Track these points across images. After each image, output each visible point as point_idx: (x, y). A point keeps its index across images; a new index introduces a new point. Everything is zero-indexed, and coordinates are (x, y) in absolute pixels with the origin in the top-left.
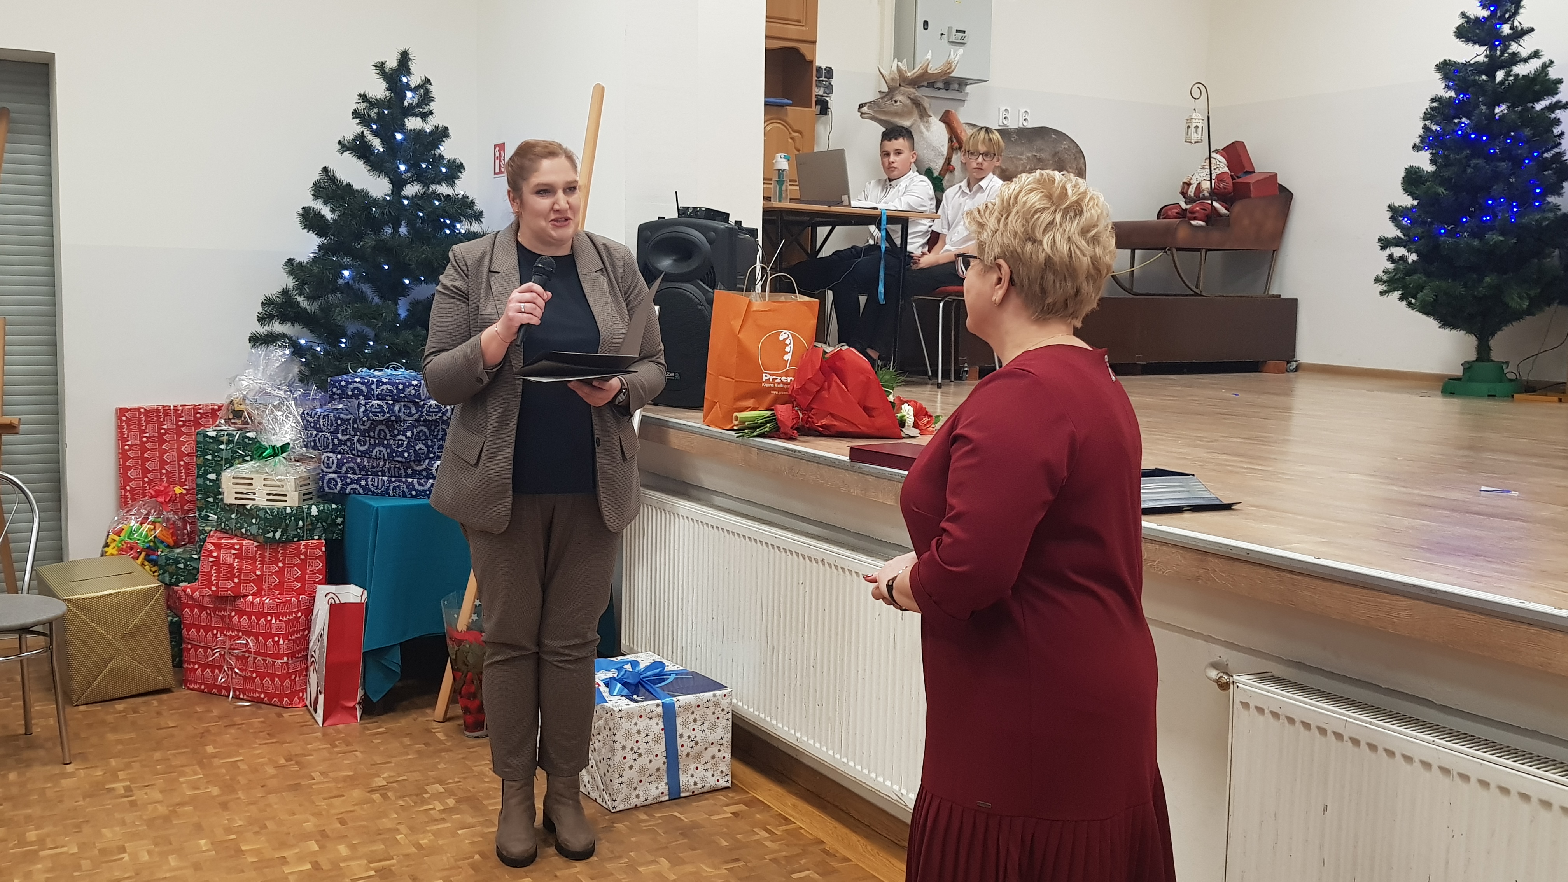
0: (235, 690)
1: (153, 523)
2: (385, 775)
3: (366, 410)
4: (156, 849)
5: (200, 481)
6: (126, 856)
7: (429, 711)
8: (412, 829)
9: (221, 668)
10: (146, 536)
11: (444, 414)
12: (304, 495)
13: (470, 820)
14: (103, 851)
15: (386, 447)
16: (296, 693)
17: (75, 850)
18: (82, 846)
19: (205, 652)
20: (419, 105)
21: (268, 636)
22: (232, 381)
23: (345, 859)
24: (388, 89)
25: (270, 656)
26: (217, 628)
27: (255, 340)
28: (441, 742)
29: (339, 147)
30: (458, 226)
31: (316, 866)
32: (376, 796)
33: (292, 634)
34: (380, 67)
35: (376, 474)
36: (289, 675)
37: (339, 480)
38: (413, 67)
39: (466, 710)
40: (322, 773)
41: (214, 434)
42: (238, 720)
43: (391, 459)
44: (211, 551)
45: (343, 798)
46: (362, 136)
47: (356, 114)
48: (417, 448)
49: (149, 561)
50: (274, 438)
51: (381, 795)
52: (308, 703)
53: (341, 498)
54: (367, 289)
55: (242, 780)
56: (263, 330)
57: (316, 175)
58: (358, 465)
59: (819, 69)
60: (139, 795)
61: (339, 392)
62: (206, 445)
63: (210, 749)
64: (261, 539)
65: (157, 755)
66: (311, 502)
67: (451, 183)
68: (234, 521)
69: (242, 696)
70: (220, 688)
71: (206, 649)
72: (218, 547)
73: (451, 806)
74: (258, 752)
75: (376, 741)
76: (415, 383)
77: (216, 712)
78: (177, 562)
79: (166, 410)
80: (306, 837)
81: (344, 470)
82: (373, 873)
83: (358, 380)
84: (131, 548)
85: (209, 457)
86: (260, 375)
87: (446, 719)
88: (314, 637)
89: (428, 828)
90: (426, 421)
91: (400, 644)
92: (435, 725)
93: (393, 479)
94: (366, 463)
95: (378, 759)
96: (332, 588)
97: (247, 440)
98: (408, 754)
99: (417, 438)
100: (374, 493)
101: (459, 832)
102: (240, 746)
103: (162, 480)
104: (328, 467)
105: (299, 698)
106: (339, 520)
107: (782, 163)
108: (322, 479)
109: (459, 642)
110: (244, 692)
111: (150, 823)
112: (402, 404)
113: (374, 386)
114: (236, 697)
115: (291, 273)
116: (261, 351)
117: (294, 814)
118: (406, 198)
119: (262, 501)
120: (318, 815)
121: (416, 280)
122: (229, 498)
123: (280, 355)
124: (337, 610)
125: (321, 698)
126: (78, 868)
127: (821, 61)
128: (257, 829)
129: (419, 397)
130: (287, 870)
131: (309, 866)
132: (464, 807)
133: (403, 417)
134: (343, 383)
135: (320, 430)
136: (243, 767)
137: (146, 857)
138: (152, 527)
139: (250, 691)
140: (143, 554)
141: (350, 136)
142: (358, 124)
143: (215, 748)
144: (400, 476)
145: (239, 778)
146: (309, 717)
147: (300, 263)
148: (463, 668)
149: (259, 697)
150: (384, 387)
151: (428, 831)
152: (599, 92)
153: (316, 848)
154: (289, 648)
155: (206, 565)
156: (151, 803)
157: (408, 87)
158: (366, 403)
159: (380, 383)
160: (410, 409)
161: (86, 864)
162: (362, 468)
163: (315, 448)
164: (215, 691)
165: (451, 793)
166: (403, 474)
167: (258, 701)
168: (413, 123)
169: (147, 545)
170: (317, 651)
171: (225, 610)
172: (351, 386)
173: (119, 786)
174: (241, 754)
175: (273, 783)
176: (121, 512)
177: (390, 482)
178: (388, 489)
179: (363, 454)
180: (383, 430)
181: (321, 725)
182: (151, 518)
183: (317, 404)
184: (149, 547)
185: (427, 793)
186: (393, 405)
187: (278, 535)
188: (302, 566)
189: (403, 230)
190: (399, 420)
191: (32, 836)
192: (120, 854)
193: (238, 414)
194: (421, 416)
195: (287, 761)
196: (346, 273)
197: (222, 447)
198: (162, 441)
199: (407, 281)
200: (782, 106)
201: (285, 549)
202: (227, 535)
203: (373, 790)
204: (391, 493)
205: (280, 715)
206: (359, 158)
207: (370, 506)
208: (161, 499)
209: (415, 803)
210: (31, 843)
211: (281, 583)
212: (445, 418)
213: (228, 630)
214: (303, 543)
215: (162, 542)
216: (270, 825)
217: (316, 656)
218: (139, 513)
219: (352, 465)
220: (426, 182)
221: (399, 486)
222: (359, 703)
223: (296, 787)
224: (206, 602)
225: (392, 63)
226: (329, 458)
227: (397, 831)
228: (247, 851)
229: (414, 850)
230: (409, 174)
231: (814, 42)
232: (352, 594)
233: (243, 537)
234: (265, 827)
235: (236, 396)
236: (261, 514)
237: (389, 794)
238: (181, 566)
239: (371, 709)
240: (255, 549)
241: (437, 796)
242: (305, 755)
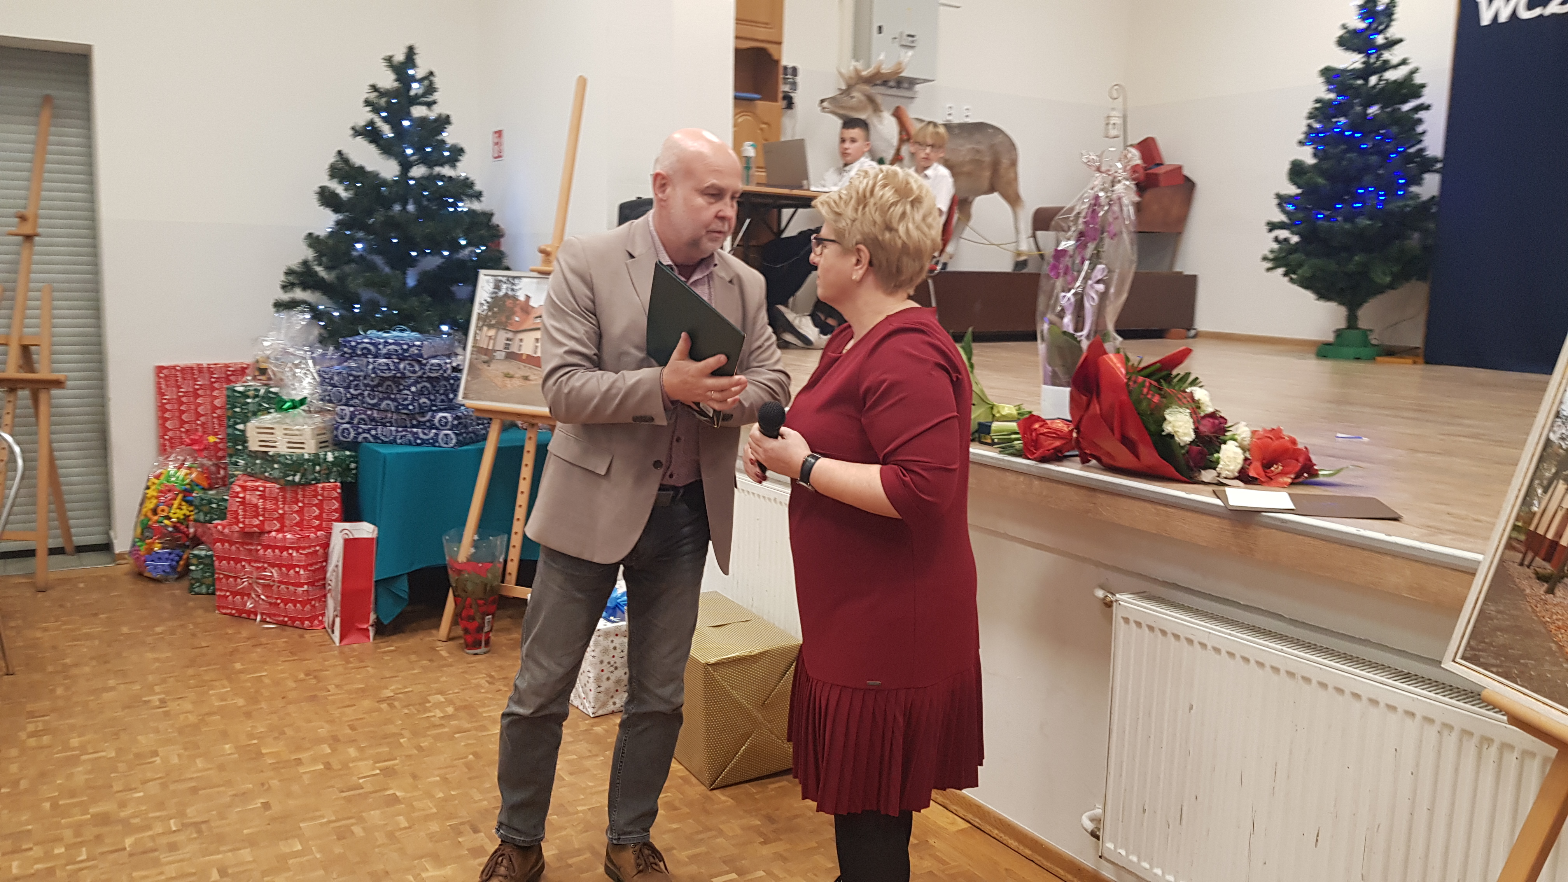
0: (262, 614)
1: (189, 468)
2: (392, 688)
3: (374, 368)
4: (186, 753)
5: (230, 431)
6: (158, 760)
7: (434, 632)
8: (415, 734)
9: (249, 595)
10: (183, 480)
11: (445, 371)
12: (321, 443)
13: (467, 725)
14: (138, 756)
15: (394, 400)
16: (316, 617)
17: (113, 754)
18: (119, 751)
19: (235, 581)
20: (424, 95)
21: (290, 567)
22: (256, 341)
23: (354, 760)
24: (397, 80)
25: (293, 584)
26: (244, 560)
27: (279, 306)
28: (444, 659)
29: (351, 132)
30: (460, 204)
31: (328, 767)
32: (384, 706)
33: (311, 565)
34: (389, 60)
35: (384, 425)
36: (309, 601)
37: (351, 430)
38: (418, 60)
39: (466, 631)
40: (337, 686)
41: (241, 389)
42: (264, 640)
43: (397, 410)
44: (238, 493)
45: (354, 708)
46: (371, 123)
47: (368, 103)
48: (421, 401)
49: (187, 502)
50: (293, 392)
51: (388, 704)
52: (326, 625)
53: (354, 445)
54: (379, 260)
55: (266, 693)
56: (286, 297)
57: (332, 159)
58: (369, 416)
59: (785, 68)
60: (172, 706)
61: (350, 351)
62: (235, 399)
63: (238, 666)
64: (282, 482)
65: (190, 671)
66: (326, 449)
67: (454, 166)
68: (258, 466)
69: (268, 620)
70: (249, 612)
71: (236, 578)
72: (244, 488)
73: (450, 713)
74: (280, 668)
75: (386, 658)
76: (418, 343)
77: (245, 634)
78: (210, 502)
79: (200, 368)
80: (320, 741)
81: (356, 421)
82: (378, 771)
83: (366, 340)
84: (169, 491)
85: (238, 410)
86: (282, 337)
87: (449, 639)
88: (331, 568)
89: (429, 733)
90: (429, 377)
91: (408, 574)
92: (439, 643)
93: (400, 429)
94: (375, 415)
95: (387, 674)
96: (347, 525)
97: (271, 395)
98: (414, 669)
99: (420, 393)
100: (383, 442)
101: (456, 736)
102: (265, 663)
103: (197, 430)
104: (342, 418)
105: (320, 621)
106: (353, 465)
107: (750, 151)
108: (337, 429)
109: (459, 572)
110: (269, 615)
111: (181, 731)
112: (407, 362)
113: (381, 347)
114: (263, 621)
115: (310, 246)
116: (283, 315)
117: (310, 721)
118: (412, 179)
119: (282, 448)
120: (332, 722)
121: (422, 253)
122: (254, 445)
123: (303, 318)
124: (350, 544)
125: (338, 620)
126: (115, 770)
127: (787, 61)
128: (276, 735)
129: (421, 356)
130: (302, 770)
131: (322, 767)
132: (462, 714)
133: (408, 374)
134: (353, 344)
135: (334, 386)
136: (267, 681)
137: (175, 760)
138: (188, 471)
139: (275, 615)
140: (180, 496)
141: (362, 123)
142: (370, 111)
143: (242, 665)
144: (406, 427)
145: (263, 691)
146: (328, 637)
147: (318, 236)
148: (463, 594)
149: (283, 621)
150: (390, 347)
151: (429, 736)
152: (582, 83)
153: (329, 751)
154: (308, 578)
155: (233, 505)
156: (183, 713)
157: (413, 79)
158: (375, 362)
159: (386, 343)
160: (412, 366)
161: (122, 767)
162: (373, 420)
163: (330, 401)
164: (244, 615)
165: (451, 702)
166: (409, 425)
167: (283, 624)
168: (418, 111)
169: (183, 487)
170: (334, 580)
171: (251, 544)
172: (360, 346)
173: (155, 699)
174: (265, 670)
175: (292, 695)
176: (161, 458)
177: (397, 431)
178: (395, 437)
179: (373, 407)
180: (390, 386)
181: (338, 644)
182: (187, 464)
183: (334, 362)
184: (186, 490)
185: (429, 702)
186: (399, 363)
187: (297, 478)
188: (320, 506)
189: (411, 207)
190: (404, 377)
191: (75, 742)
192: (152, 757)
193: (263, 371)
194: (424, 373)
195: (307, 675)
196: (359, 246)
197: (249, 400)
198: (197, 396)
199: (414, 254)
200: (752, 100)
201: (304, 490)
202: (253, 479)
203: (381, 701)
204: (399, 441)
205: (302, 636)
206: (371, 142)
207: (379, 453)
208: (196, 447)
209: (418, 711)
210: (74, 749)
211: (302, 520)
212: (445, 375)
213: (256, 561)
214: (320, 485)
215: (197, 485)
216: (289, 732)
217: (333, 584)
218: (176, 460)
219: (363, 416)
220: (430, 166)
221: (404, 436)
222: (372, 626)
223: (313, 698)
224: (236, 537)
225: (400, 57)
226: (342, 410)
227: (402, 736)
228: (266, 754)
229: (416, 752)
230: (415, 158)
231: (780, 43)
232: (365, 530)
233: (267, 480)
234: (284, 733)
235: (260, 355)
236: (282, 459)
237: (396, 704)
238: (214, 506)
239: (382, 630)
240: (277, 490)
241: (438, 705)
242: (322, 670)
